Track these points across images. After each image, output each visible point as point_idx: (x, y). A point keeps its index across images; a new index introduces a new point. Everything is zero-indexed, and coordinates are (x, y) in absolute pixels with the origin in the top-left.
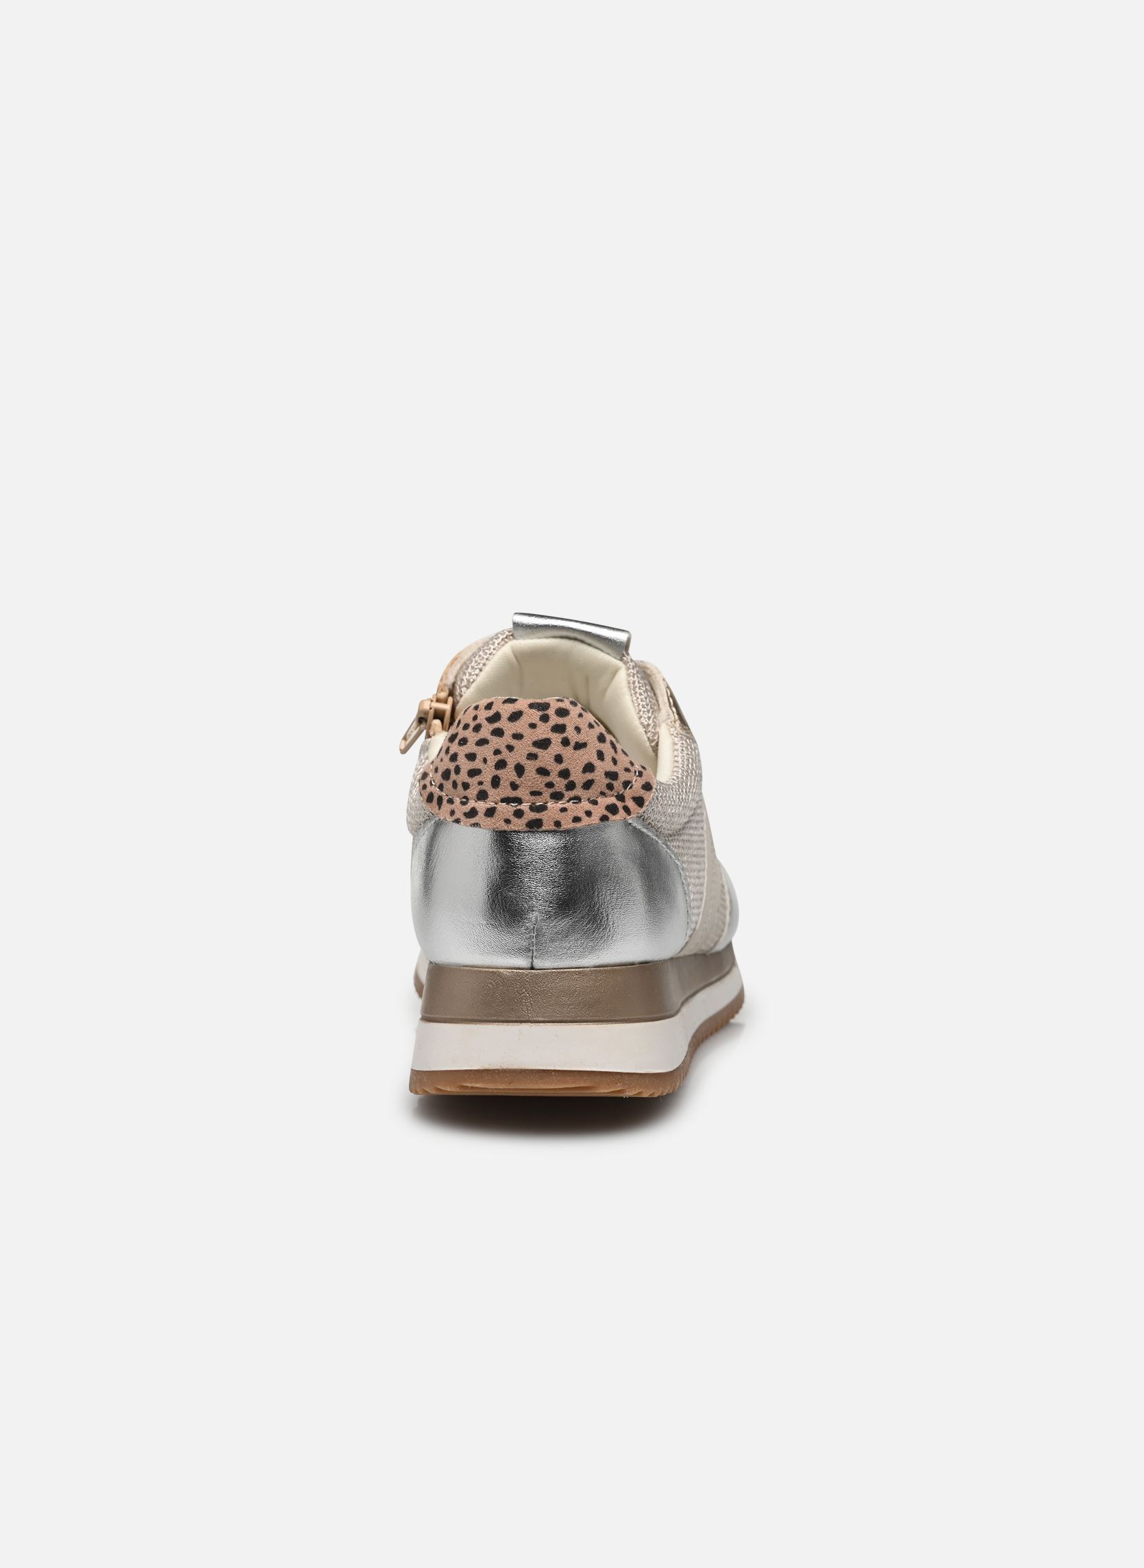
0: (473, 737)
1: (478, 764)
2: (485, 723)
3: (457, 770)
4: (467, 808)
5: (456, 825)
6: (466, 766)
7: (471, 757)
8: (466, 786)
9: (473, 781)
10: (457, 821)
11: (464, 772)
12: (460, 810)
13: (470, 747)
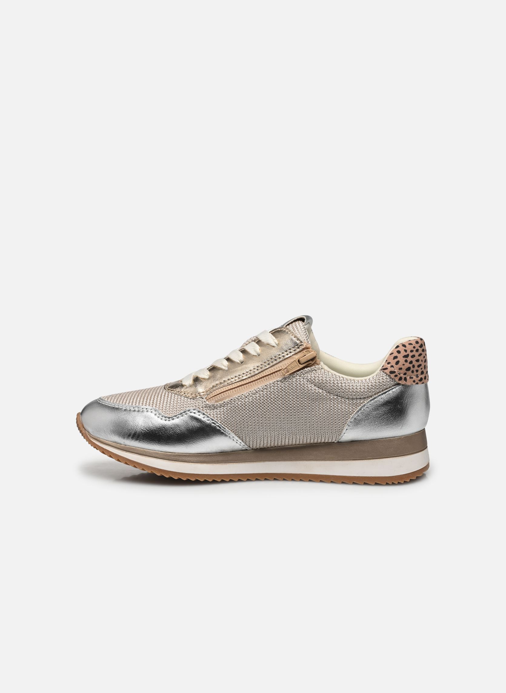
0: (417, 354)
1: (420, 362)
2: (419, 348)
3: (414, 366)
4: (419, 378)
5: (417, 385)
6: (416, 364)
7: (418, 361)
8: (417, 371)
9: (419, 369)
10: (417, 383)
11: (416, 366)
12: (417, 380)
13: (417, 357)
